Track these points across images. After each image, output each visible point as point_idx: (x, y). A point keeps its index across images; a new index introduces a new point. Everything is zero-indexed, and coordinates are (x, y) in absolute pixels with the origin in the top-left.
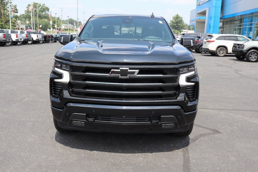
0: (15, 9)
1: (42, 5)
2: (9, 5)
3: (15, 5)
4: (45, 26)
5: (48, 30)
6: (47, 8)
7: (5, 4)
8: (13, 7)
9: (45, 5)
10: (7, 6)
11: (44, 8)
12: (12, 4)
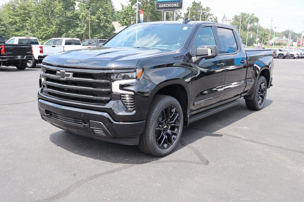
0: (216, 21)
1: (250, 15)
2: (209, 17)
3: (215, 18)
4: (251, 40)
5: (254, 44)
6: (257, 19)
7: (206, 16)
8: (213, 20)
9: (254, 15)
10: (208, 19)
11: (252, 18)
12: (213, 16)
